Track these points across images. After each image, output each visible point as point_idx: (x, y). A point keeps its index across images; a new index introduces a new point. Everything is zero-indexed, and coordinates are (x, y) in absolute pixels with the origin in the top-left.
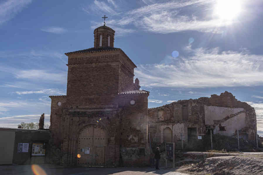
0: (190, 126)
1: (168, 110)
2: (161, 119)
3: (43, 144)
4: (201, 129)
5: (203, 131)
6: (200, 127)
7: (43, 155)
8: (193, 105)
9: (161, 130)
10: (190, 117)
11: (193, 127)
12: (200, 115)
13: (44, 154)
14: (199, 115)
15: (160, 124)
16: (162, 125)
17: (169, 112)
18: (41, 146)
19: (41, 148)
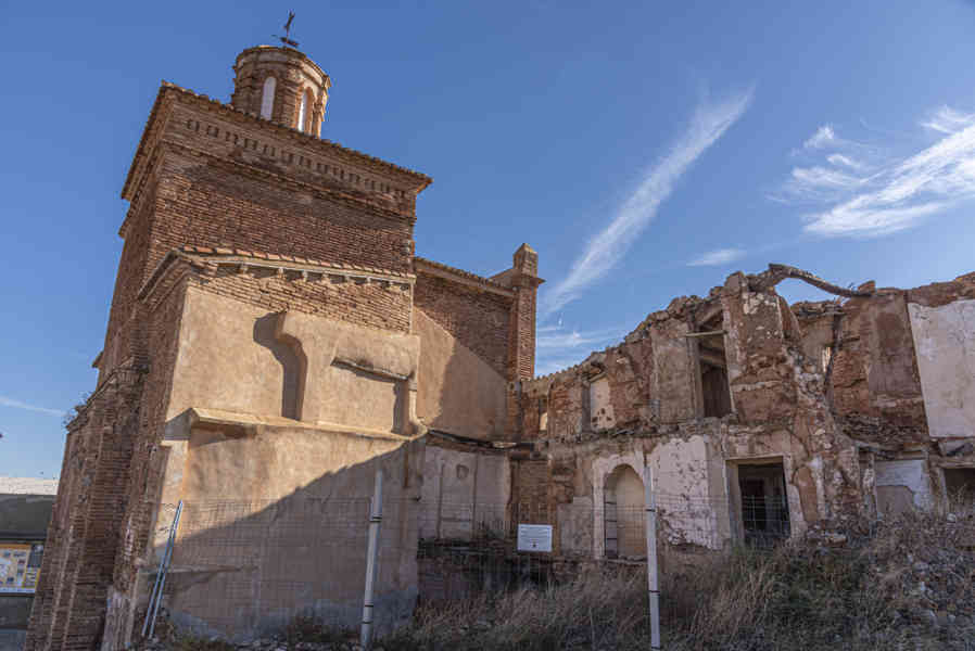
0: (742, 451)
1: (621, 367)
2: (603, 424)
3: (33, 548)
4: (816, 464)
5: (827, 481)
6: (809, 455)
7: (25, 591)
8: (746, 309)
9: (595, 486)
10: (739, 388)
11: (760, 452)
12: (798, 369)
13: (32, 586)
14: (791, 370)
15: (591, 447)
16: (597, 453)
17: (630, 374)
18: (23, 554)
19: (22, 562)
